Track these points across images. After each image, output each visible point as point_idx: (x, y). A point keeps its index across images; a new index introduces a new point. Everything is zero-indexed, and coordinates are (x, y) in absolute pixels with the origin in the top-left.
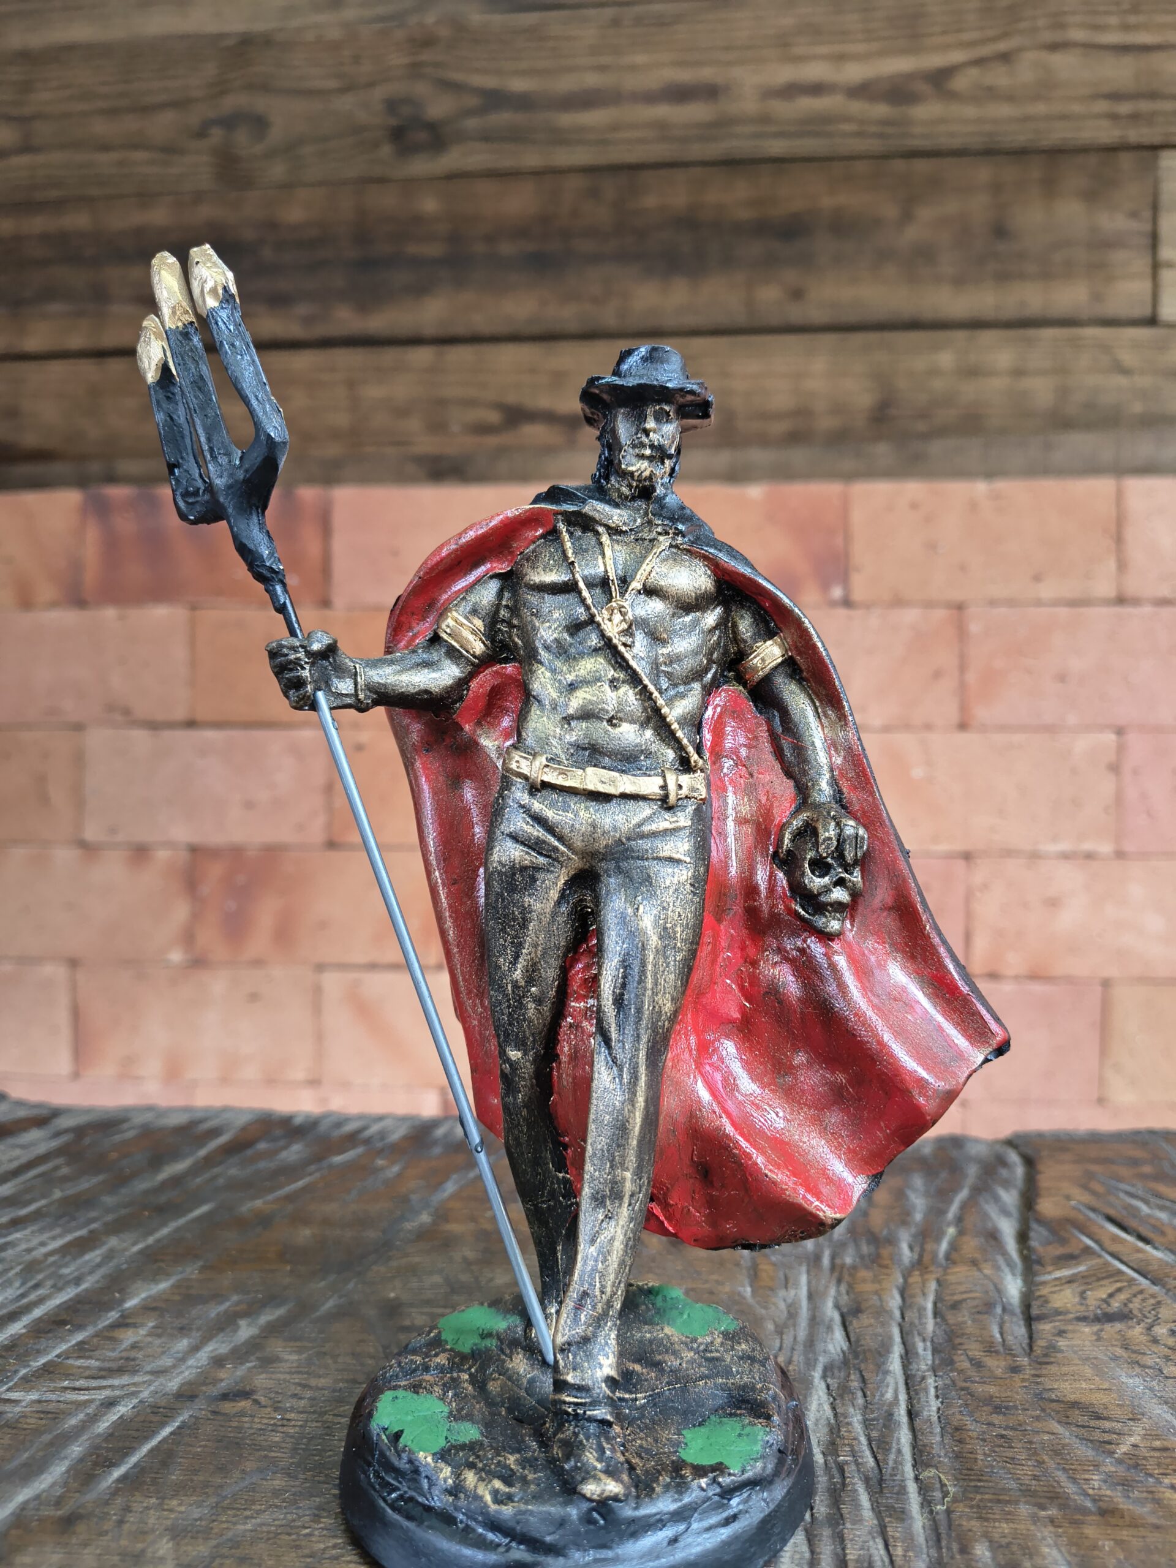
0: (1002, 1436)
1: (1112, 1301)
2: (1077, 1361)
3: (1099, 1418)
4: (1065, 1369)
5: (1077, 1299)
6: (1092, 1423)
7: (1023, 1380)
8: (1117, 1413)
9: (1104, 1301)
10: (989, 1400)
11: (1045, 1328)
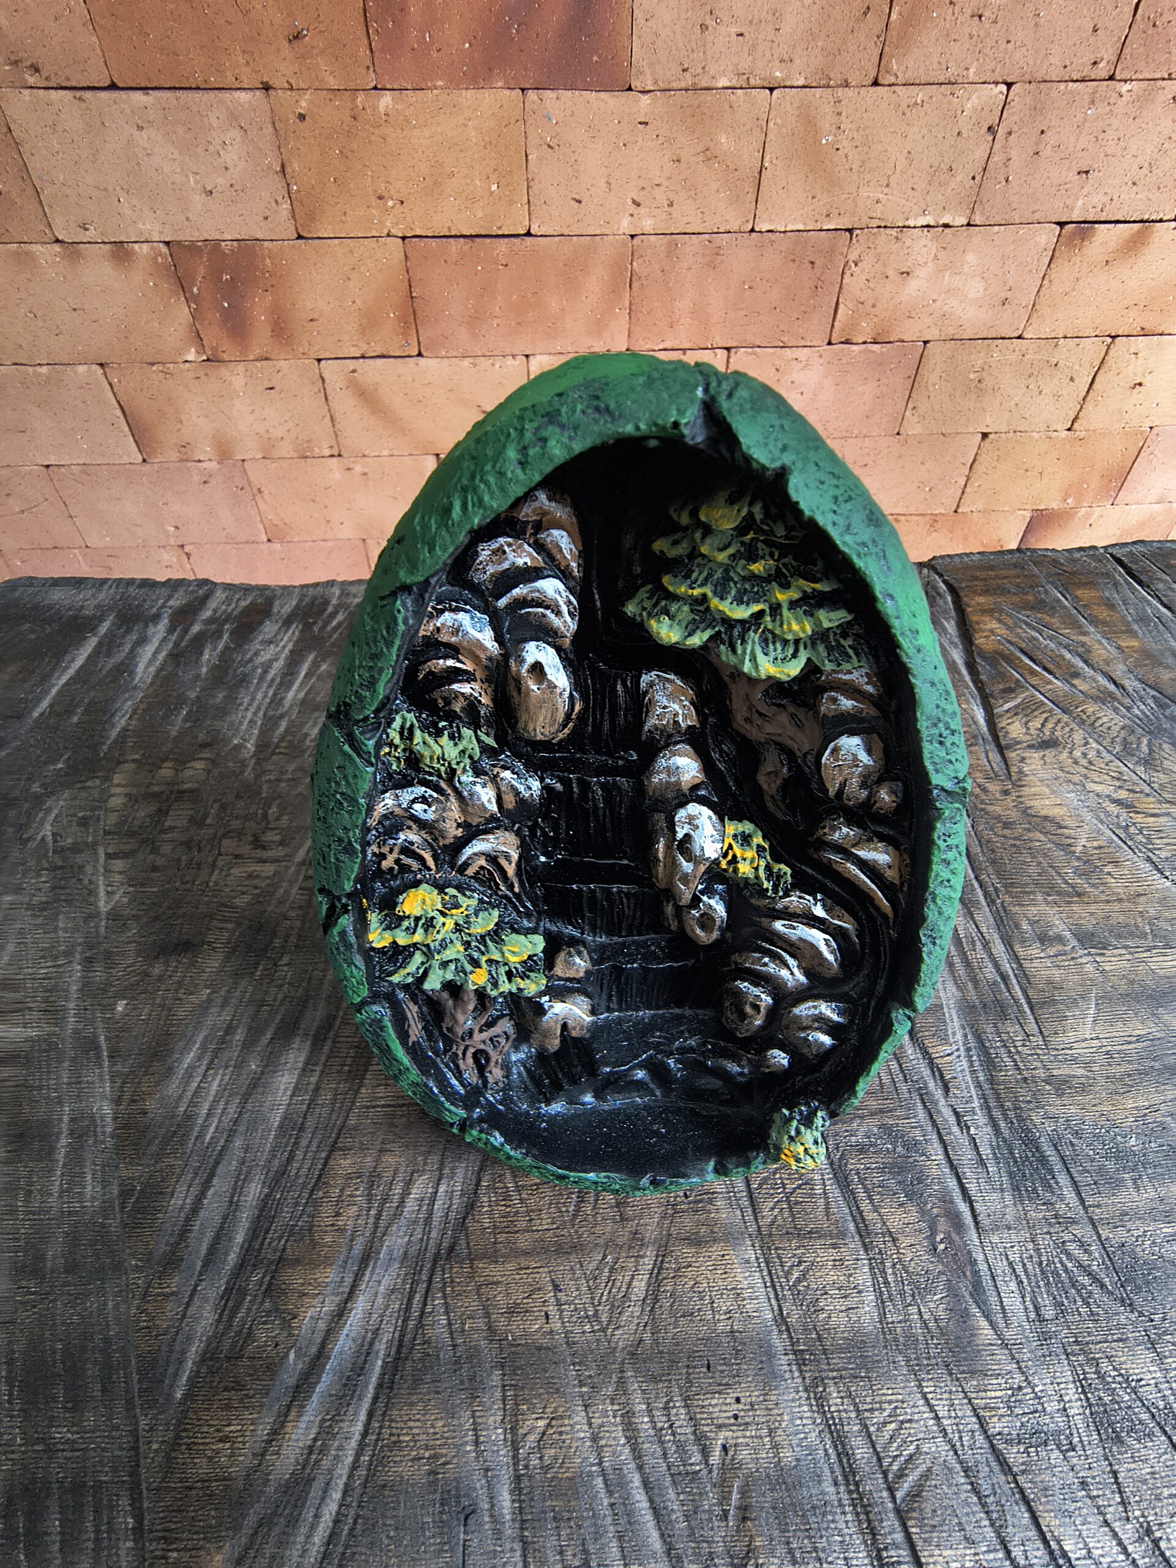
0: (1014, 845)
1: (1045, 730)
2: (1038, 783)
3: (1061, 828)
4: (1033, 789)
5: (1024, 730)
6: (1059, 831)
7: (1014, 801)
8: (1069, 822)
9: (1039, 730)
10: (998, 818)
11: (1012, 755)
